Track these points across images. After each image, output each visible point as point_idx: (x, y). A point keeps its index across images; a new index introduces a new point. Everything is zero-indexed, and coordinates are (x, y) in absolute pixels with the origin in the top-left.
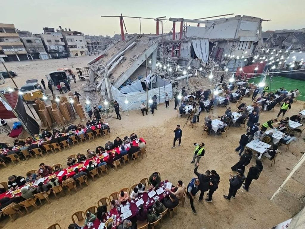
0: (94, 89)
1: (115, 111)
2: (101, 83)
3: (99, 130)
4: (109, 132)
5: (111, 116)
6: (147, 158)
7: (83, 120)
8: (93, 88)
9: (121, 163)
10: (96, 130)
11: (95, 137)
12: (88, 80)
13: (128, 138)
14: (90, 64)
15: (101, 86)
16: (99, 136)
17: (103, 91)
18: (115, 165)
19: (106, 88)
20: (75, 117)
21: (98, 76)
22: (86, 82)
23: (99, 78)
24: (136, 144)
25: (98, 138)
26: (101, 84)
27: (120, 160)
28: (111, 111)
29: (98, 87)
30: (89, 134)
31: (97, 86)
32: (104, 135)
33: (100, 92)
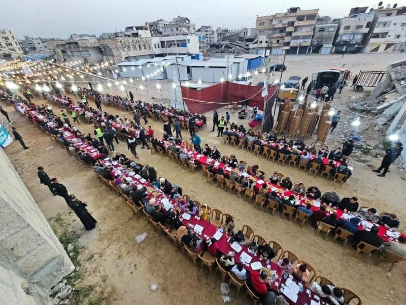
0: (369, 109)
2: (391, 102)
3: (332, 168)
4: (345, 181)
5: (367, 161)
7: (318, 144)
8: (369, 106)
10: (327, 166)
11: (319, 173)
12: (368, 92)
14: (394, 66)
15: (387, 107)
16: (325, 175)
17: (386, 117)
18: (320, 227)
19: (397, 113)
20: (311, 135)
21: (394, 90)
22: (361, 95)
23: (395, 93)
25: (322, 177)
26: (391, 105)
28: (374, 154)
29: (379, 107)
30: (315, 165)
31: (378, 106)
32: (333, 180)
33: (376, 117)
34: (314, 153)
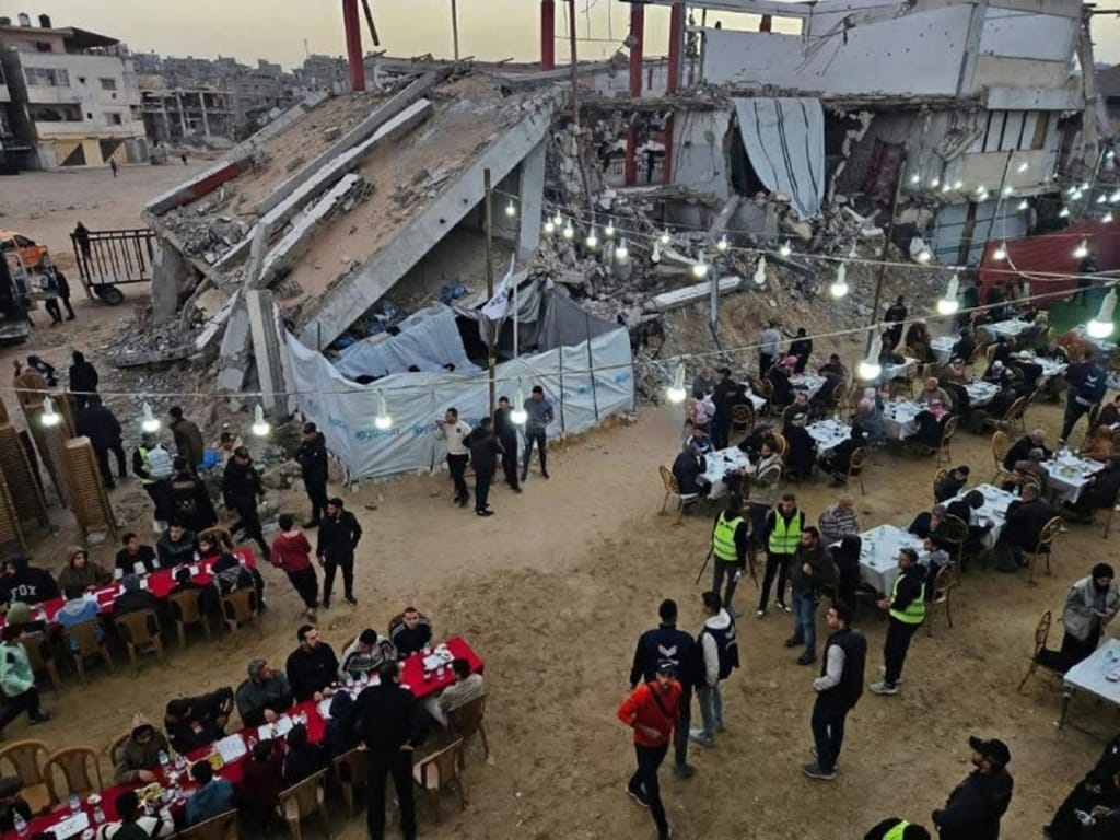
0: (179, 352)
1: (301, 483)
2: (220, 317)
3: (196, 593)
4: (261, 607)
5: (276, 511)
6: (491, 760)
7: (95, 538)
8: (173, 344)
9: (326, 798)
10: (176, 597)
11: (169, 642)
12: (142, 300)
13: (380, 638)
14: (160, 210)
15: (218, 336)
16: (195, 633)
17: (235, 365)
18: (292, 815)
19: (251, 346)
20: (43, 521)
21: (204, 281)
22: (123, 317)
23: (212, 290)
24: (427, 676)
25: (188, 644)
26: (223, 326)
27: (320, 782)
28: (277, 480)
29: (202, 341)
30: (134, 620)
31: (196, 336)
32: (228, 626)
33: (212, 371)
34: (103, 579)
